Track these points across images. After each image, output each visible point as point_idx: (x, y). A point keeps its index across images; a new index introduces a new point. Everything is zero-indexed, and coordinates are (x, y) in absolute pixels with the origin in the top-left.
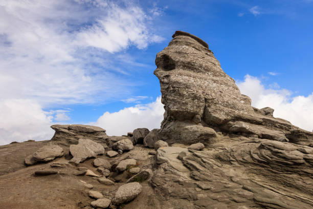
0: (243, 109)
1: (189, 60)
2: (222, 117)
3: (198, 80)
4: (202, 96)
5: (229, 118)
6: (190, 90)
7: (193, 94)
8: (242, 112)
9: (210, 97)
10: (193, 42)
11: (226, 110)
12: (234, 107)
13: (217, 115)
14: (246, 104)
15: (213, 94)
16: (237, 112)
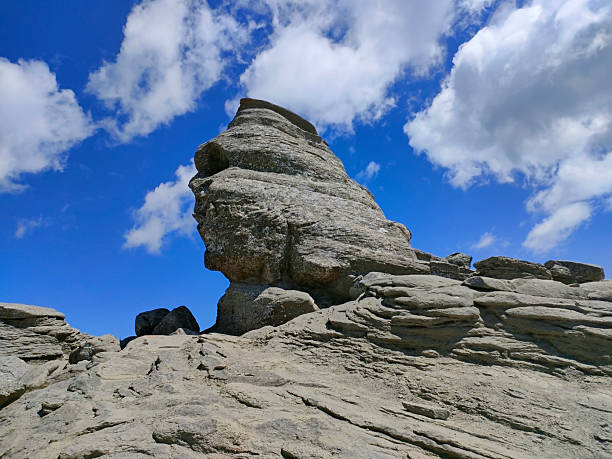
0: (382, 246)
1: (257, 147)
2: (328, 262)
3: (276, 186)
4: (281, 218)
5: (345, 264)
6: (253, 207)
7: (260, 214)
8: (378, 251)
9: (302, 221)
10: (277, 119)
11: (340, 246)
12: (358, 239)
13: (315, 260)
14: (392, 234)
15: (310, 215)
16: (365, 251)
